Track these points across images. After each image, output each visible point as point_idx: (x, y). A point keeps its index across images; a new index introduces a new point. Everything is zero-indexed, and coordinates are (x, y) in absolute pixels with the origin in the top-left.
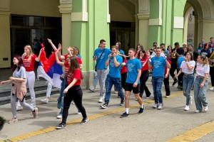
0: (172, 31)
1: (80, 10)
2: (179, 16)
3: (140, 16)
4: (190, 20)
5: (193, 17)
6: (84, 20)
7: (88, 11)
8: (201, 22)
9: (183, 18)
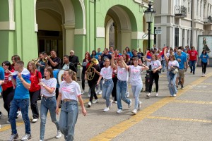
0: (95, 39)
1: (7, 19)
2: (100, 26)
3: (66, 26)
4: (111, 30)
5: (113, 27)
6: (10, 29)
7: (15, 20)
8: (120, 32)
9: (104, 29)
